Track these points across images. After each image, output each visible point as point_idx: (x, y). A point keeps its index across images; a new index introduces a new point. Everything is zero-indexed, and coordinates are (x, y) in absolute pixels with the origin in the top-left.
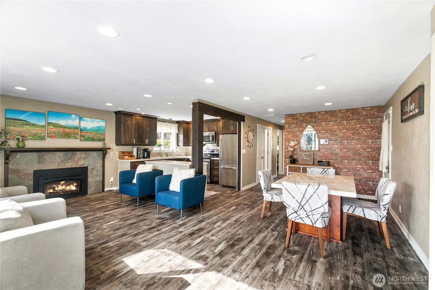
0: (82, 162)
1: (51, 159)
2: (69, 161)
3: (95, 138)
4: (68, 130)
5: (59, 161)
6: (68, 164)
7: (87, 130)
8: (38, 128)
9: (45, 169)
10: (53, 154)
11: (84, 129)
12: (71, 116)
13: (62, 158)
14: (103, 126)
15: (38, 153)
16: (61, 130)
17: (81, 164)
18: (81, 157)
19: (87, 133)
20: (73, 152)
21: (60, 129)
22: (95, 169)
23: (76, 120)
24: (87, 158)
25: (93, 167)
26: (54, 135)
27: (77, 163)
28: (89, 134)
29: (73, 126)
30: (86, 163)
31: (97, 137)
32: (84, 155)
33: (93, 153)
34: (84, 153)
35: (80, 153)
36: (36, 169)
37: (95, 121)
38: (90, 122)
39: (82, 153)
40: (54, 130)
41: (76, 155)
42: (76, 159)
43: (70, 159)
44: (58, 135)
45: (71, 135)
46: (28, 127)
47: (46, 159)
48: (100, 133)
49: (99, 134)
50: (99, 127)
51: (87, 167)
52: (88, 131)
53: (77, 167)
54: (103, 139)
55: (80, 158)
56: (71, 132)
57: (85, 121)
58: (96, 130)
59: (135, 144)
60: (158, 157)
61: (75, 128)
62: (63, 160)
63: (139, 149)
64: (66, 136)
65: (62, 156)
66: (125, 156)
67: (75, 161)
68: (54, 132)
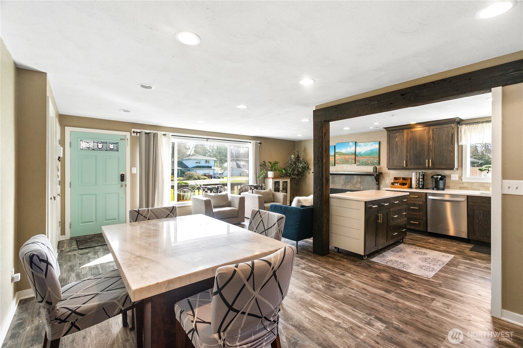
0: (359, 185)
1: (338, 181)
3: (368, 162)
4: (347, 157)
5: (343, 183)
6: (348, 186)
7: (361, 155)
9: (335, 188)
10: (339, 177)
11: (359, 154)
12: (349, 144)
13: (345, 180)
14: (376, 148)
15: (332, 176)
16: (343, 157)
17: (358, 187)
18: (358, 180)
23: (353, 146)
24: (362, 182)
26: (339, 162)
27: (355, 187)
28: (362, 158)
30: (362, 187)
31: (370, 161)
32: (360, 179)
33: (368, 178)
34: (360, 178)
35: (357, 177)
37: (368, 144)
38: (364, 146)
40: (339, 157)
41: (354, 179)
43: (349, 182)
44: (341, 161)
45: (349, 161)
47: (335, 180)
48: (374, 156)
49: (372, 157)
50: (372, 150)
52: (362, 156)
54: (377, 163)
55: (356, 182)
56: (349, 158)
57: (359, 146)
58: (370, 154)
59: (407, 168)
60: (480, 191)
61: (352, 154)
62: (345, 183)
63: (421, 175)
64: (346, 162)
65: (344, 178)
66: (395, 183)
67: (353, 184)
68: (339, 159)
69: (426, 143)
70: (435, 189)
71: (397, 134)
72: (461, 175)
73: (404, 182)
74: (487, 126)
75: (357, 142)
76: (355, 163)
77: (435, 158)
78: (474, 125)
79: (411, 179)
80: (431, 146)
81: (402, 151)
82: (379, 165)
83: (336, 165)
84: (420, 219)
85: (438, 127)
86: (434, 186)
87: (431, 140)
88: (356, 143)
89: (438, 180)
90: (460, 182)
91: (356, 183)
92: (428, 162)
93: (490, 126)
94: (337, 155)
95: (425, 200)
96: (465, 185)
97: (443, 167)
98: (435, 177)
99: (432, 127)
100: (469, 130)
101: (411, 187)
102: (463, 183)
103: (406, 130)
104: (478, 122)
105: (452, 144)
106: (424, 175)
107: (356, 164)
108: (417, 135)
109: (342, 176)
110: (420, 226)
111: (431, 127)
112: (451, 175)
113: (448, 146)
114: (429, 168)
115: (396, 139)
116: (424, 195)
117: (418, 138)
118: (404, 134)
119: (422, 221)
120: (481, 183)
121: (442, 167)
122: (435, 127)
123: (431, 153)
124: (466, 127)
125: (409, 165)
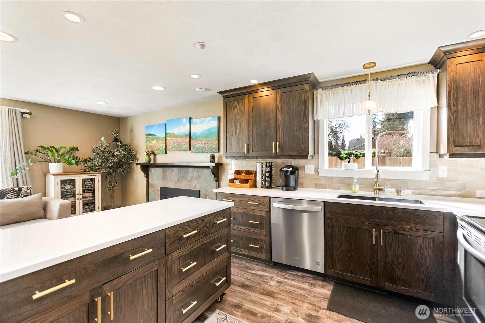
0: (195, 183)
1: (170, 176)
2: (184, 180)
3: (206, 148)
4: (180, 140)
5: (176, 179)
7: (196, 137)
8: (161, 141)
10: (171, 170)
11: (194, 135)
13: (178, 175)
14: (214, 127)
15: (163, 168)
17: (194, 185)
18: (194, 174)
19: (197, 141)
20: (186, 169)
21: (174, 140)
22: (208, 196)
24: (199, 178)
25: (205, 193)
26: (171, 148)
27: (190, 184)
28: (199, 142)
29: (184, 133)
30: (198, 186)
31: (207, 146)
32: (196, 174)
33: (205, 171)
34: (196, 171)
35: (192, 171)
36: (162, 186)
39: (194, 171)
41: (189, 173)
42: (189, 179)
43: (184, 177)
44: (173, 147)
45: (183, 146)
46: (156, 141)
48: (212, 139)
49: (209, 141)
50: (209, 130)
51: (200, 191)
52: (198, 138)
53: (190, 189)
54: (215, 149)
55: (192, 178)
56: (183, 141)
58: (206, 135)
59: (249, 155)
60: (339, 189)
61: (186, 136)
62: (179, 179)
63: (268, 167)
64: (179, 148)
65: (177, 172)
66: (236, 179)
67: (188, 181)
68: (171, 143)
69: (273, 114)
70: (284, 188)
71: (236, 103)
72: (317, 167)
73: (247, 177)
74: (348, 90)
75: (193, 118)
76: (190, 149)
77: (283, 140)
78: (333, 89)
79: (256, 172)
80: (278, 121)
81: (242, 128)
82: (219, 151)
83: (168, 152)
84: (261, 241)
85: (287, 89)
86: (284, 184)
87: (279, 110)
88: (190, 119)
89: (289, 174)
90: (316, 177)
91: (191, 181)
92: (275, 147)
93: (352, 90)
94: (168, 138)
95: (268, 209)
96: (322, 182)
97: (295, 154)
98: (285, 169)
99: (280, 89)
100: (327, 97)
101: (255, 186)
102: (319, 178)
103: (247, 95)
104: (337, 85)
105: (306, 117)
106: (271, 167)
107: (190, 151)
108: (262, 104)
109: (175, 169)
110: (261, 252)
111: (278, 91)
112: (306, 166)
113: (300, 119)
114: (276, 156)
115: (235, 109)
116: (266, 201)
117: (262, 109)
118: (244, 101)
119: (265, 243)
120: (341, 177)
121: (292, 154)
122: (284, 90)
123: (279, 132)
124: (323, 92)
125: (251, 151)
